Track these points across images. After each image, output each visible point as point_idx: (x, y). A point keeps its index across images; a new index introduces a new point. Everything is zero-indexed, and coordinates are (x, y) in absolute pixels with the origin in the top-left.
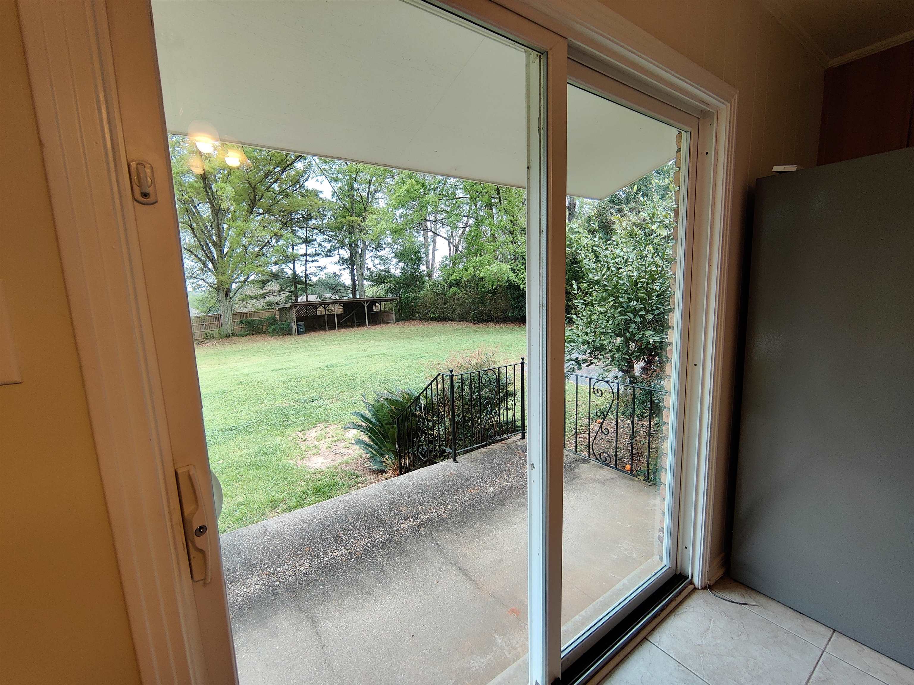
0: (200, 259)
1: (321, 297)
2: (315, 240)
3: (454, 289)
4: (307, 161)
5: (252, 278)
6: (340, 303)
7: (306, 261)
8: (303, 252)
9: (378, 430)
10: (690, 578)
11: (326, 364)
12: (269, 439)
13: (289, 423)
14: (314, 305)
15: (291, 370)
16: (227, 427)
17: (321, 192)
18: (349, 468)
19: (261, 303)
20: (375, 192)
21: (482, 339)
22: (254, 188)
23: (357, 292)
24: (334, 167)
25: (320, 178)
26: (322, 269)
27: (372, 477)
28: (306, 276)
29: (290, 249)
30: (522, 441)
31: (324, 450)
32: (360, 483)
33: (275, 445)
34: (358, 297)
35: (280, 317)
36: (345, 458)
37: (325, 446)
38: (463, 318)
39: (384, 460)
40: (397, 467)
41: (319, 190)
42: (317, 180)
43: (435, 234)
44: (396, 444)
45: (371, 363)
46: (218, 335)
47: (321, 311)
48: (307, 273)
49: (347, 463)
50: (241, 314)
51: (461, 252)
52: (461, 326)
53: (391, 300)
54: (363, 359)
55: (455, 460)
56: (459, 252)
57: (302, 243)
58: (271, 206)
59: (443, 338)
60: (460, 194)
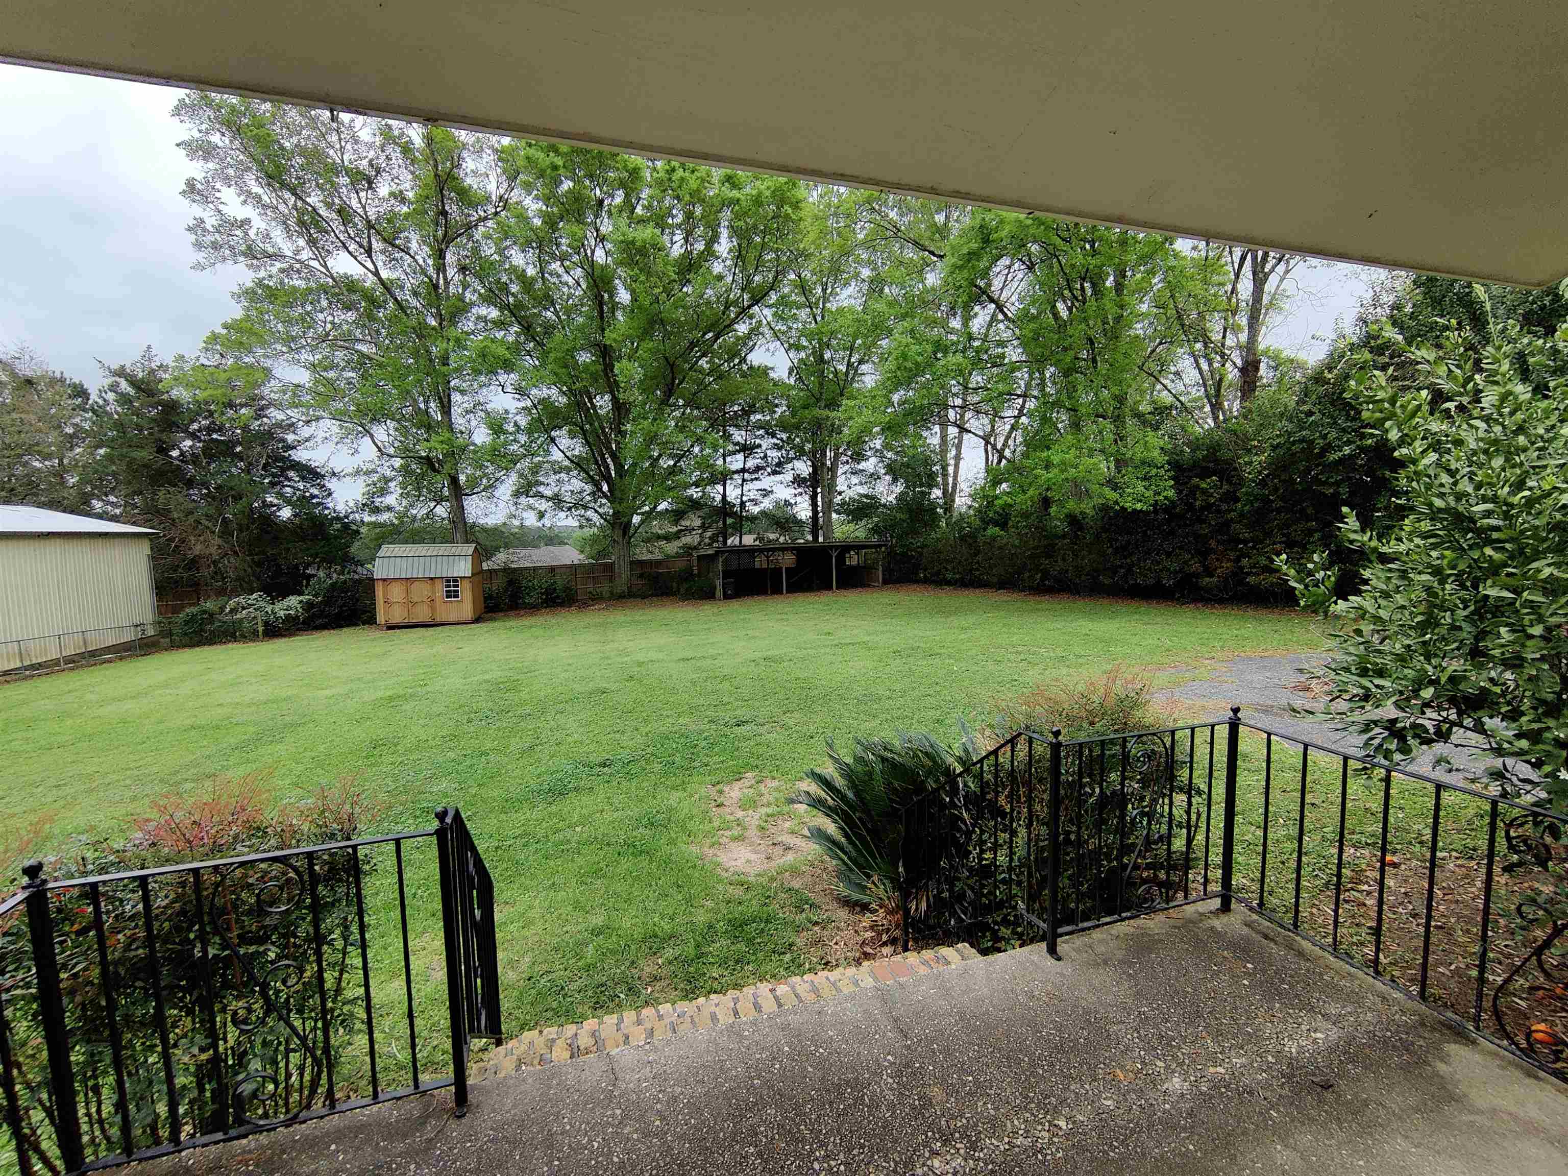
0: (591, 477)
1: (761, 539)
2: (760, 446)
3: (993, 530)
4: (754, 321)
5: (662, 506)
6: (792, 549)
7: (744, 480)
8: (739, 465)
9: (860, 819)
11: (765, 654)
12: (662, 793)
13: (697, 764)
14: (751, 551)
15: (709, 662)
16: (600, 760)
17: (772, 369)
18: (796, 884)
19: (672, 548)
20: (860, 363)
21: (1050, 625)
22: (672, 366)
23: (821, 532)
24: (795, 326)
25: (772, 346)
26: (766, 493)
27: (843, 914)
28: (743, 504)
29: (720, 462)
30: (1225, 919)
31: (753, 833)
32: (816, 923)
33: (670, 809)
34: (821, 539)
35: (699, 570)
36: (790, 857)
37: (755, 822)
39: (869, 885)
40: (897, 906)
41: (770, 365)
42: (768, 350)
43: (963, 430)
44: (900, 864)
45: (840, 658)
46: (608, 595)
47: (760, 562)
48: (744, 499)
49: (795, 872)
50: (642, 563)
51: (1009, 461)
52: (1005, 598)
53: (875, 547)
54: (828, 650)
55: (1052, 950)
56: (1004, 462)
57: (739, 451)
58: (695, 394)
59: (971, 619)
60: (1014, 354)
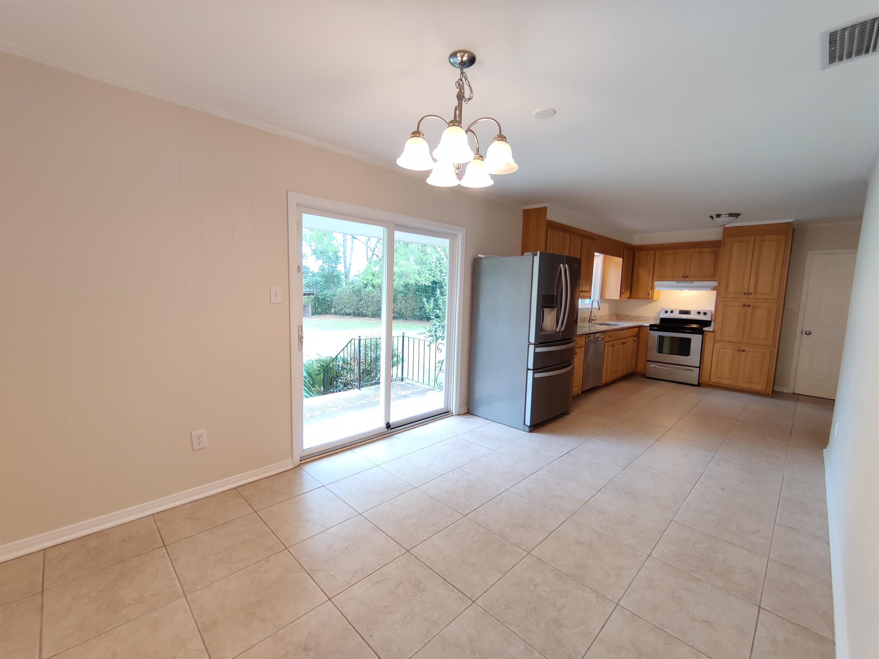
3: (369, 288)
10: (452, 411)
38: (376, 315)
43: (353, 237)
53: (307, 295)
55: (359, 389)
